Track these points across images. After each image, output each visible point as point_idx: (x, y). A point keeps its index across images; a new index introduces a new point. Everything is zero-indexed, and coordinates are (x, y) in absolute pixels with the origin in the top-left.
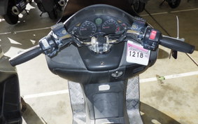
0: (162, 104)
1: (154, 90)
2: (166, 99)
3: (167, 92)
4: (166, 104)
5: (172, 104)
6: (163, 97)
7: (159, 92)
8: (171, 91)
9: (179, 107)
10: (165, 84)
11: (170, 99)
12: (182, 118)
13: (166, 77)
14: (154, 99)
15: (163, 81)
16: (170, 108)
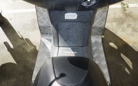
0: (120, 30)
1: (117, 16)
2: (125, 25)
3: (128, 19)
4: (124, 30)
5: (129, 30)
6: (123, 23)
7: (121, 18)
8: (131, 19)
9: (134, 33)
10: (127, 12)
11: (129, 26)
12: (135, 43)
13: (130, 5)
14: (114, 24)
15: (127, 9)
16: (127, 34)
